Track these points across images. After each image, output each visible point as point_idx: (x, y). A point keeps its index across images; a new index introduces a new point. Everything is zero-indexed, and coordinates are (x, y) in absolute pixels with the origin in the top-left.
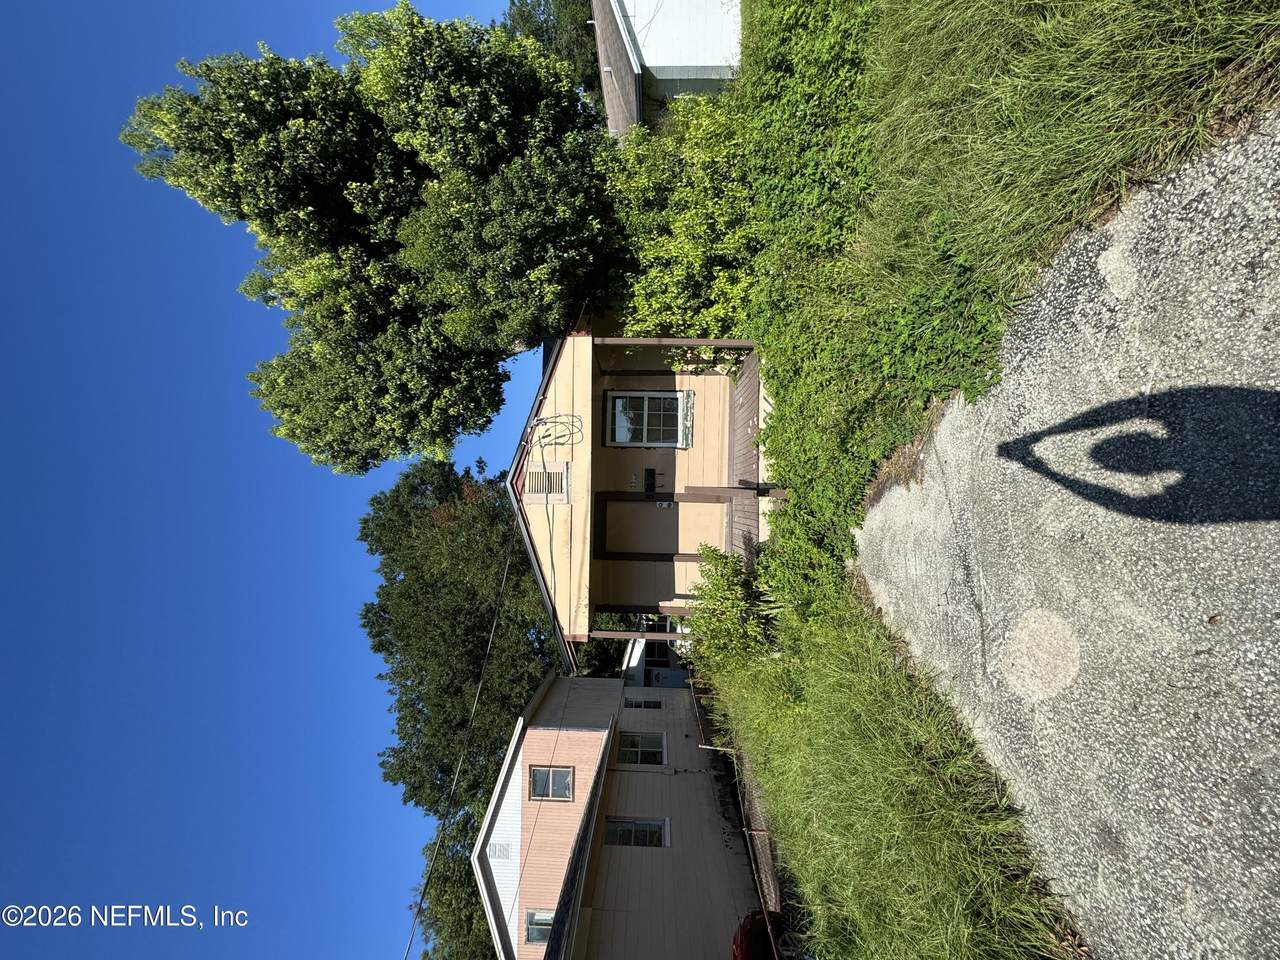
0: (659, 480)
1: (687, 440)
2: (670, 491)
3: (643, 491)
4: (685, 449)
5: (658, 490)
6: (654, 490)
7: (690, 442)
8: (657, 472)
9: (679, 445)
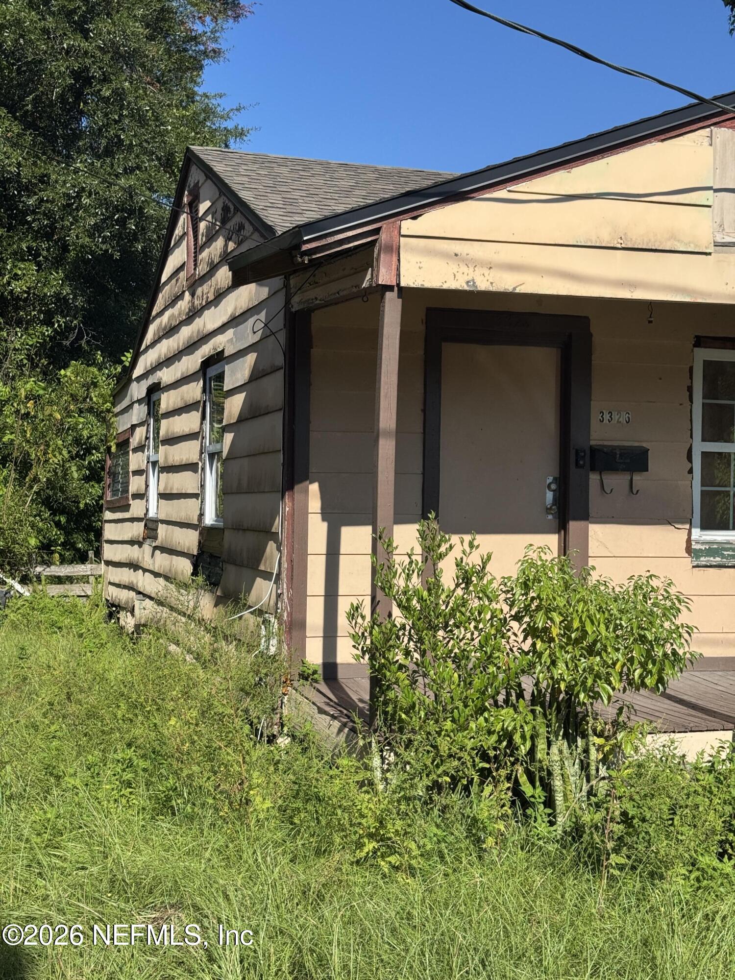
0: (616, 481)
1: (710, 552)
2: (592, 511)
3: (592, 443)
4: (689, 550)
5: (594, 478)
6: (593, 469)
7: (703, 560)
8: (637, 478)
9: (696, 533)
